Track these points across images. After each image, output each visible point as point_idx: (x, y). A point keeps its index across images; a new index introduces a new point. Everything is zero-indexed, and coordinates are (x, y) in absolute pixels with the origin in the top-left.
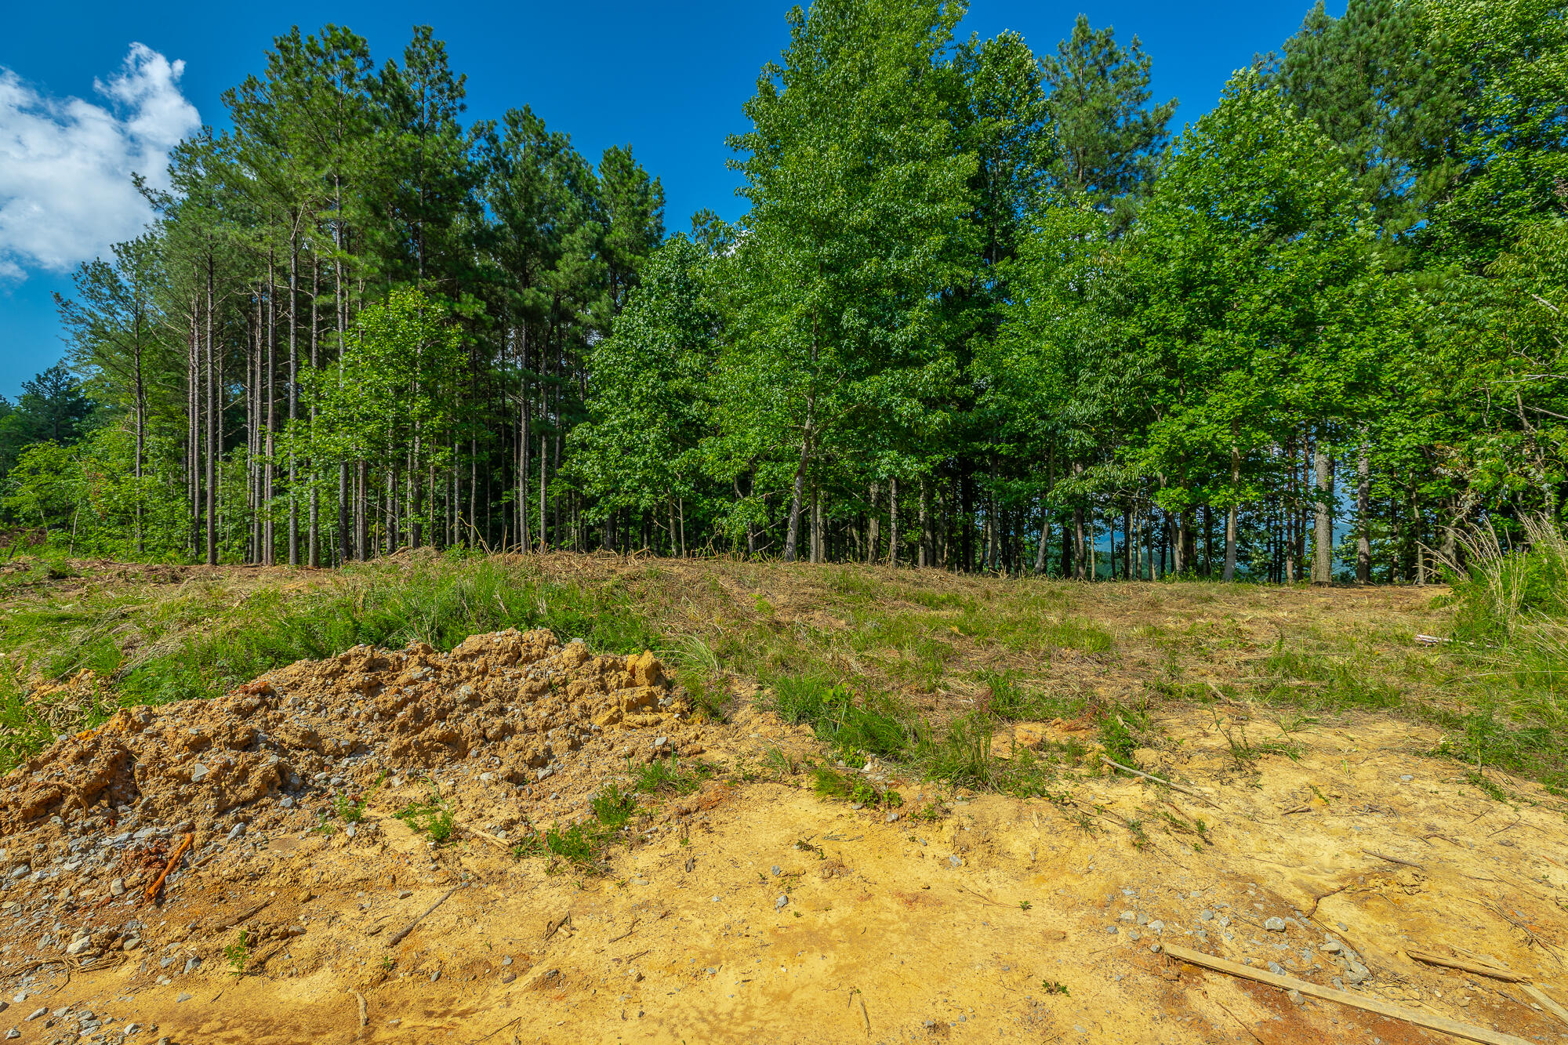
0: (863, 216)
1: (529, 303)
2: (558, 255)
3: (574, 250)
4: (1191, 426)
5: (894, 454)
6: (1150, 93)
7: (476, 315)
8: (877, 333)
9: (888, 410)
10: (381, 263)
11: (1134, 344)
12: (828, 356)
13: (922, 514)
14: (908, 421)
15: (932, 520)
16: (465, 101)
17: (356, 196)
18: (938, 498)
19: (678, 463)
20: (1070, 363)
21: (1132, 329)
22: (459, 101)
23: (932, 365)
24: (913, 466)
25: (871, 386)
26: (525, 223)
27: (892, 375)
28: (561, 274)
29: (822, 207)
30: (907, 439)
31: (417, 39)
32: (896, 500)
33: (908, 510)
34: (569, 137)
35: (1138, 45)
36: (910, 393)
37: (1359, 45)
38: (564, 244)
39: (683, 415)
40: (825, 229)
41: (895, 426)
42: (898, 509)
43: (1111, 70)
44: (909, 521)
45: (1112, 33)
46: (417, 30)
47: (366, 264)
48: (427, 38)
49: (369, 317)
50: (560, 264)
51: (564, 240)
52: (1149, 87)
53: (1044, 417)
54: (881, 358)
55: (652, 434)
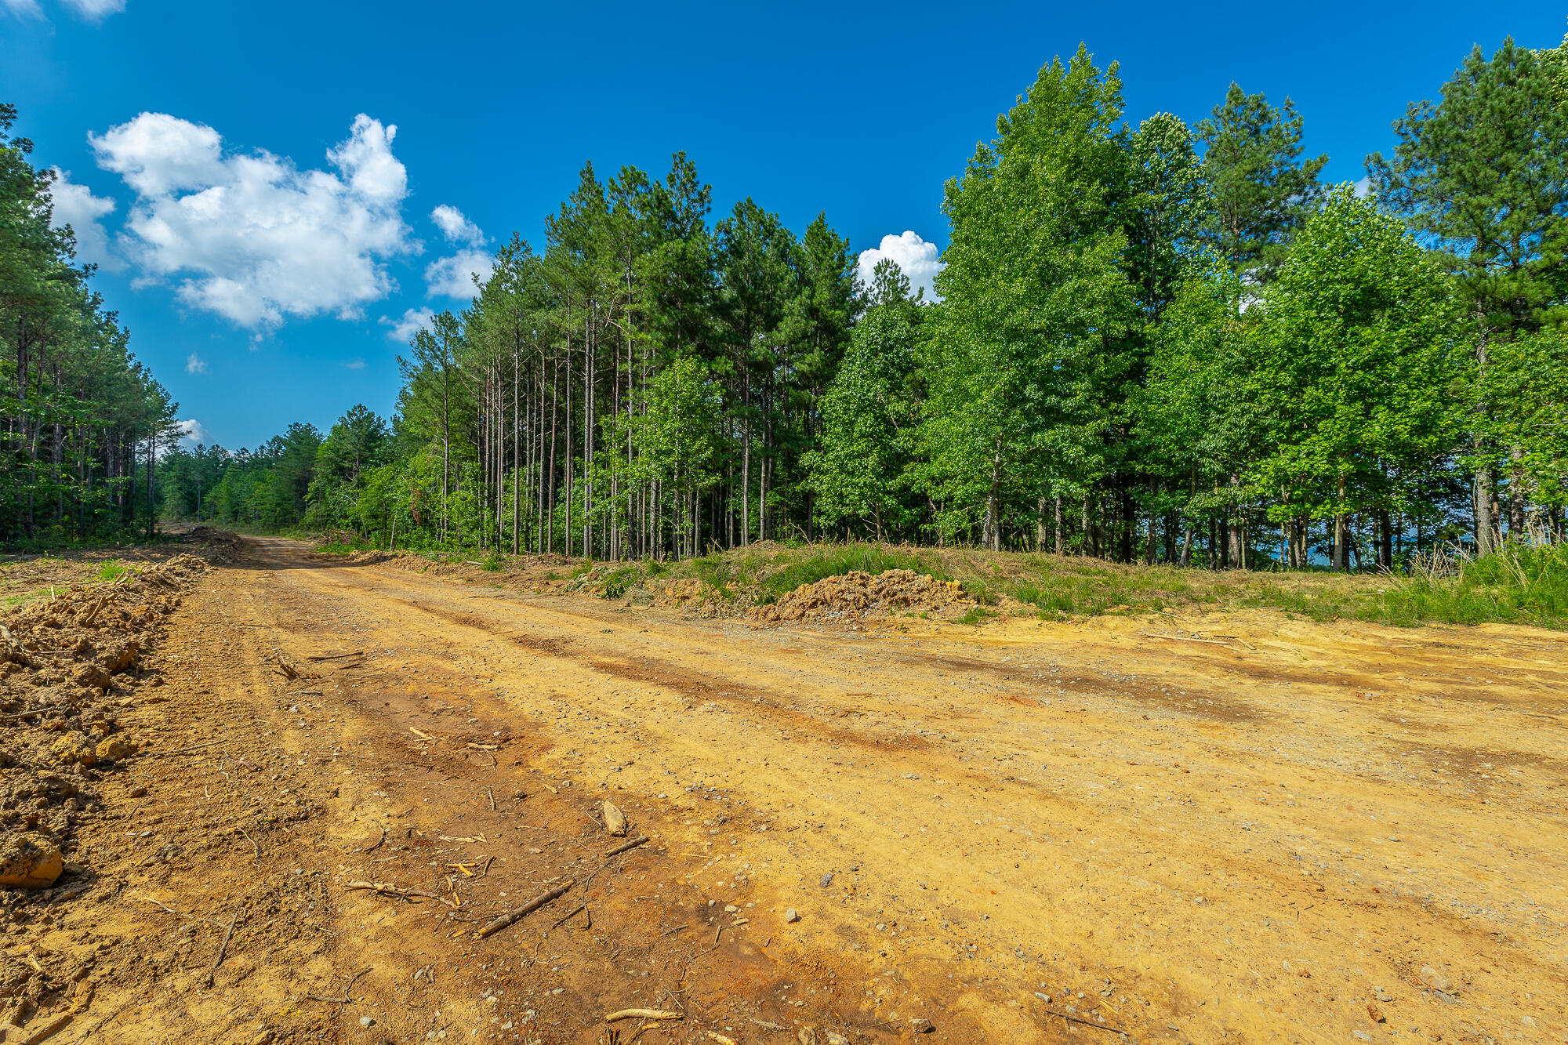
0: (1041, 323)
1: (760, 358)
2: (780, 318)
3: (792, 314)
4: (1294, 460)
5: (1062, 481)
6: (1302, 148)
7: (727, 372)
8: (1052, 400)
9: (1059, 453)
10: (663, 338)
11: (1252, 396)
12: (1016, 415)
13: (1084, 522)
14: (1074, 459)
15: (1094, 526)
16: (711, 206)
17: (646, 292)
18: (1100, 507)
19: (893, 484)
20: (1204, 404)
21: (1249, 386)
22: (706, 206)
23: (1092, 424)
24: (1075, 488)
25: (1049, 436)
26: (754, 295)
27: (1063, 428)
28: (783, 333)
29: (1012, 320)
30: (1072, 472)
31: (676, 164)
32: (1060, 509)
33: (1071, 518)
34: (777, 216)
35: (1290, 105)
36: (1075, 441)
37: (1492, 108)
38: (785, 310)
39: (891, 448)
40: (1014, 334)
41: (1062, 462)
42: (1063, 517)
43: (1264, 127)
44: (1072, 527)
45: (1263, 99)
46: (675, 157)
47: (652, 339)
48: (682, 161)
49: (660, 381)
50: (782, 325)
51: (786, 307)
52: (1299, 144)
53: (1183, 448)
54: (1054, 416)
55: (871, 461)
